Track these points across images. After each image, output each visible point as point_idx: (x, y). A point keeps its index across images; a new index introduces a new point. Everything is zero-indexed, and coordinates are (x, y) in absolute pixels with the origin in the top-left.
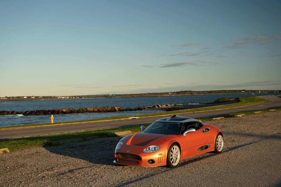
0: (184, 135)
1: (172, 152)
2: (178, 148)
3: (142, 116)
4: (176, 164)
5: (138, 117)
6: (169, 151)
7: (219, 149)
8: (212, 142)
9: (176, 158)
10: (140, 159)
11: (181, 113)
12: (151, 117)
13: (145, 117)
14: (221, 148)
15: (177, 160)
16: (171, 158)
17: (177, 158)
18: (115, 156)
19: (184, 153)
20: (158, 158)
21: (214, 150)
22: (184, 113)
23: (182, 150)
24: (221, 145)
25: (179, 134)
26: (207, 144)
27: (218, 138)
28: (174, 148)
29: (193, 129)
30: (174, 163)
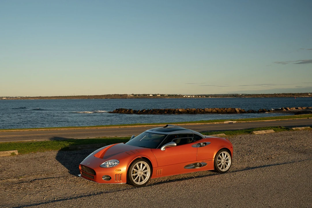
0: (162, 148)
1: (136, 168)
2: (146, 165)
3: (240, 121)
4: (143, 182)
5: (235, 122)
6: (131, 167)
7: (222, 169)
9: (143, 176)
10: (95, 174)
11: (291, 118)
12: (251, 121)
13: (244, 122)
14: (227, 168)
15: (144, 178)
16: (134, 175)
18: (80, 168)
19: (159, 171)
20: (115, 175)
21: (213, 169)
22: (295, 119)
23: (154, 167)
25: (156, 148)
30: (140, 182)
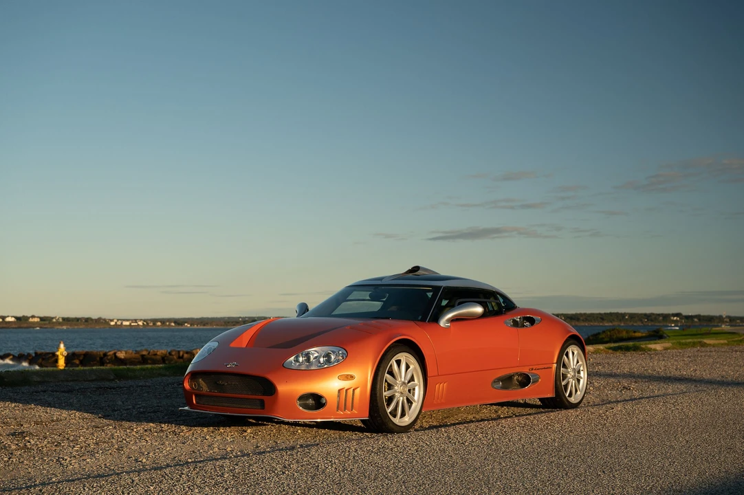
0: (443, 322)
1: (391, 373)
2: (414, 365)
4: (407, 420)
6: (381, 369)
7: (570, 395)
8: (546, 366)
9: (408, 399)
10: (270, 389)
14: (579, 393)
15: (410, 407)
16: (386, 394)
17: (410, 402)
18: (187, 385)
19: (440, 388)
20: (339, 391)
21: (551, 395)
23: (429, 374)
24: (579, 381)
25: (423, 320)
26: (526, 370)
27: (567, 355)
28: (399, 362)
29: (475, 306)
30: (401, 418)
